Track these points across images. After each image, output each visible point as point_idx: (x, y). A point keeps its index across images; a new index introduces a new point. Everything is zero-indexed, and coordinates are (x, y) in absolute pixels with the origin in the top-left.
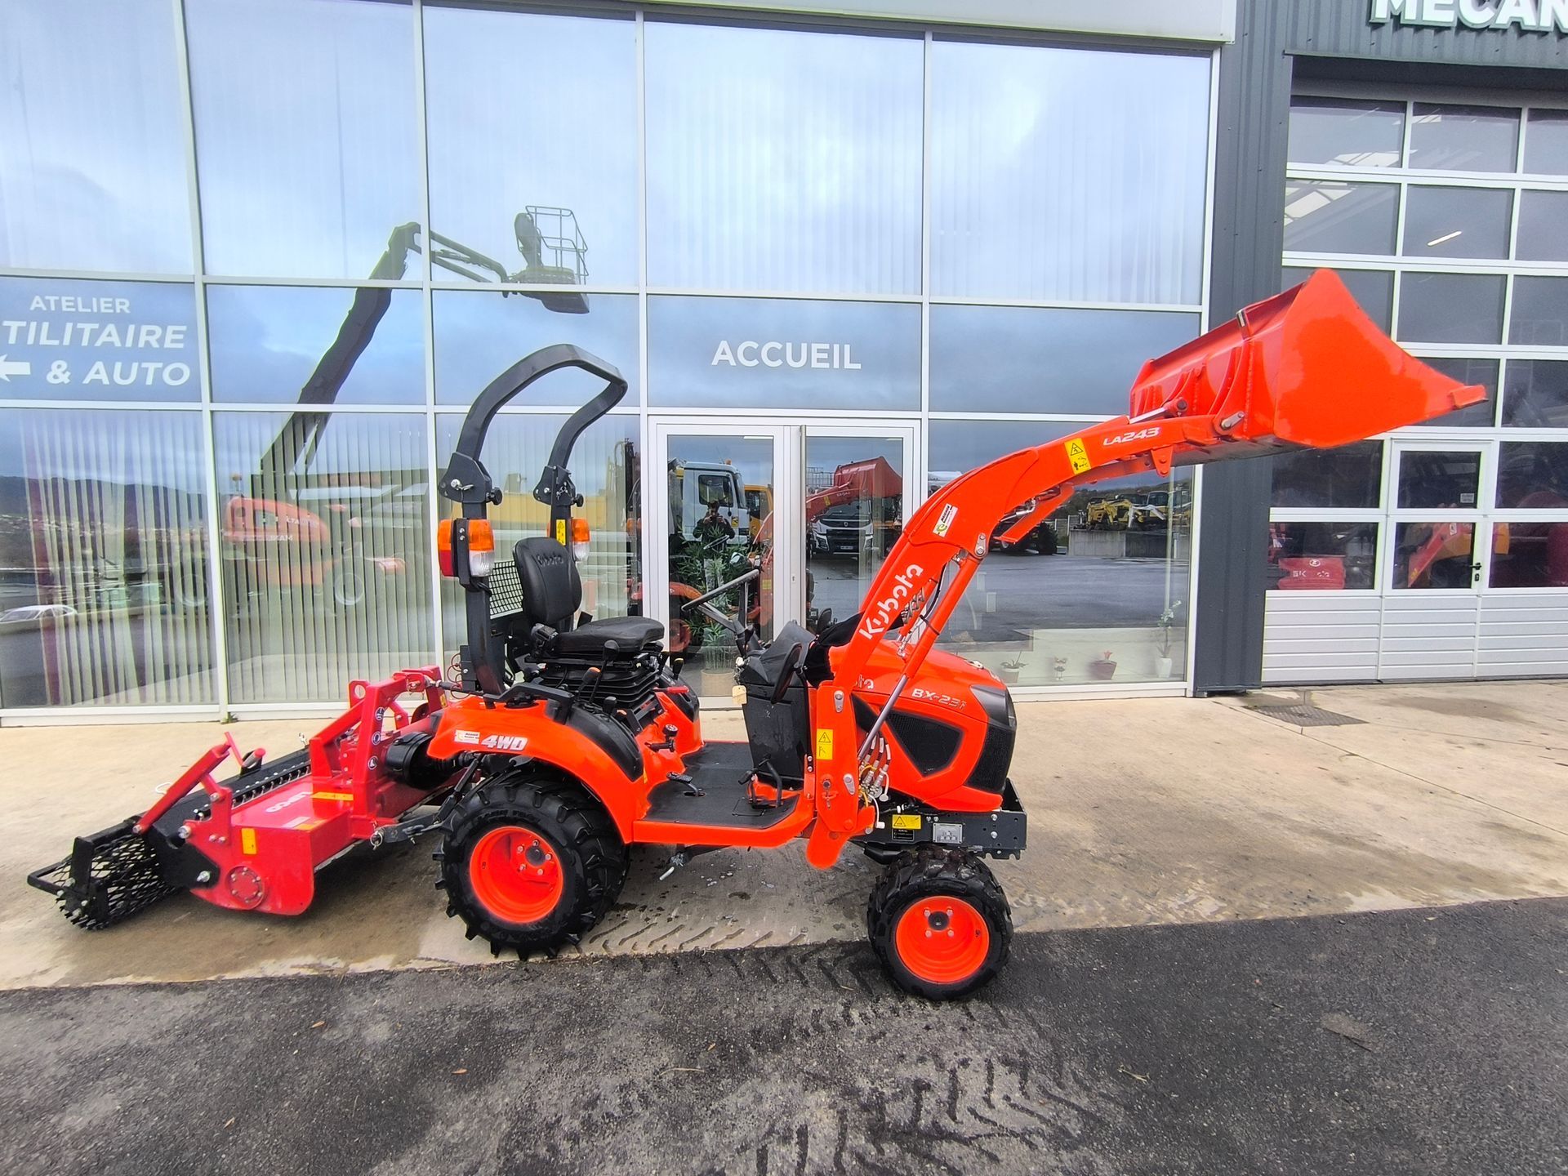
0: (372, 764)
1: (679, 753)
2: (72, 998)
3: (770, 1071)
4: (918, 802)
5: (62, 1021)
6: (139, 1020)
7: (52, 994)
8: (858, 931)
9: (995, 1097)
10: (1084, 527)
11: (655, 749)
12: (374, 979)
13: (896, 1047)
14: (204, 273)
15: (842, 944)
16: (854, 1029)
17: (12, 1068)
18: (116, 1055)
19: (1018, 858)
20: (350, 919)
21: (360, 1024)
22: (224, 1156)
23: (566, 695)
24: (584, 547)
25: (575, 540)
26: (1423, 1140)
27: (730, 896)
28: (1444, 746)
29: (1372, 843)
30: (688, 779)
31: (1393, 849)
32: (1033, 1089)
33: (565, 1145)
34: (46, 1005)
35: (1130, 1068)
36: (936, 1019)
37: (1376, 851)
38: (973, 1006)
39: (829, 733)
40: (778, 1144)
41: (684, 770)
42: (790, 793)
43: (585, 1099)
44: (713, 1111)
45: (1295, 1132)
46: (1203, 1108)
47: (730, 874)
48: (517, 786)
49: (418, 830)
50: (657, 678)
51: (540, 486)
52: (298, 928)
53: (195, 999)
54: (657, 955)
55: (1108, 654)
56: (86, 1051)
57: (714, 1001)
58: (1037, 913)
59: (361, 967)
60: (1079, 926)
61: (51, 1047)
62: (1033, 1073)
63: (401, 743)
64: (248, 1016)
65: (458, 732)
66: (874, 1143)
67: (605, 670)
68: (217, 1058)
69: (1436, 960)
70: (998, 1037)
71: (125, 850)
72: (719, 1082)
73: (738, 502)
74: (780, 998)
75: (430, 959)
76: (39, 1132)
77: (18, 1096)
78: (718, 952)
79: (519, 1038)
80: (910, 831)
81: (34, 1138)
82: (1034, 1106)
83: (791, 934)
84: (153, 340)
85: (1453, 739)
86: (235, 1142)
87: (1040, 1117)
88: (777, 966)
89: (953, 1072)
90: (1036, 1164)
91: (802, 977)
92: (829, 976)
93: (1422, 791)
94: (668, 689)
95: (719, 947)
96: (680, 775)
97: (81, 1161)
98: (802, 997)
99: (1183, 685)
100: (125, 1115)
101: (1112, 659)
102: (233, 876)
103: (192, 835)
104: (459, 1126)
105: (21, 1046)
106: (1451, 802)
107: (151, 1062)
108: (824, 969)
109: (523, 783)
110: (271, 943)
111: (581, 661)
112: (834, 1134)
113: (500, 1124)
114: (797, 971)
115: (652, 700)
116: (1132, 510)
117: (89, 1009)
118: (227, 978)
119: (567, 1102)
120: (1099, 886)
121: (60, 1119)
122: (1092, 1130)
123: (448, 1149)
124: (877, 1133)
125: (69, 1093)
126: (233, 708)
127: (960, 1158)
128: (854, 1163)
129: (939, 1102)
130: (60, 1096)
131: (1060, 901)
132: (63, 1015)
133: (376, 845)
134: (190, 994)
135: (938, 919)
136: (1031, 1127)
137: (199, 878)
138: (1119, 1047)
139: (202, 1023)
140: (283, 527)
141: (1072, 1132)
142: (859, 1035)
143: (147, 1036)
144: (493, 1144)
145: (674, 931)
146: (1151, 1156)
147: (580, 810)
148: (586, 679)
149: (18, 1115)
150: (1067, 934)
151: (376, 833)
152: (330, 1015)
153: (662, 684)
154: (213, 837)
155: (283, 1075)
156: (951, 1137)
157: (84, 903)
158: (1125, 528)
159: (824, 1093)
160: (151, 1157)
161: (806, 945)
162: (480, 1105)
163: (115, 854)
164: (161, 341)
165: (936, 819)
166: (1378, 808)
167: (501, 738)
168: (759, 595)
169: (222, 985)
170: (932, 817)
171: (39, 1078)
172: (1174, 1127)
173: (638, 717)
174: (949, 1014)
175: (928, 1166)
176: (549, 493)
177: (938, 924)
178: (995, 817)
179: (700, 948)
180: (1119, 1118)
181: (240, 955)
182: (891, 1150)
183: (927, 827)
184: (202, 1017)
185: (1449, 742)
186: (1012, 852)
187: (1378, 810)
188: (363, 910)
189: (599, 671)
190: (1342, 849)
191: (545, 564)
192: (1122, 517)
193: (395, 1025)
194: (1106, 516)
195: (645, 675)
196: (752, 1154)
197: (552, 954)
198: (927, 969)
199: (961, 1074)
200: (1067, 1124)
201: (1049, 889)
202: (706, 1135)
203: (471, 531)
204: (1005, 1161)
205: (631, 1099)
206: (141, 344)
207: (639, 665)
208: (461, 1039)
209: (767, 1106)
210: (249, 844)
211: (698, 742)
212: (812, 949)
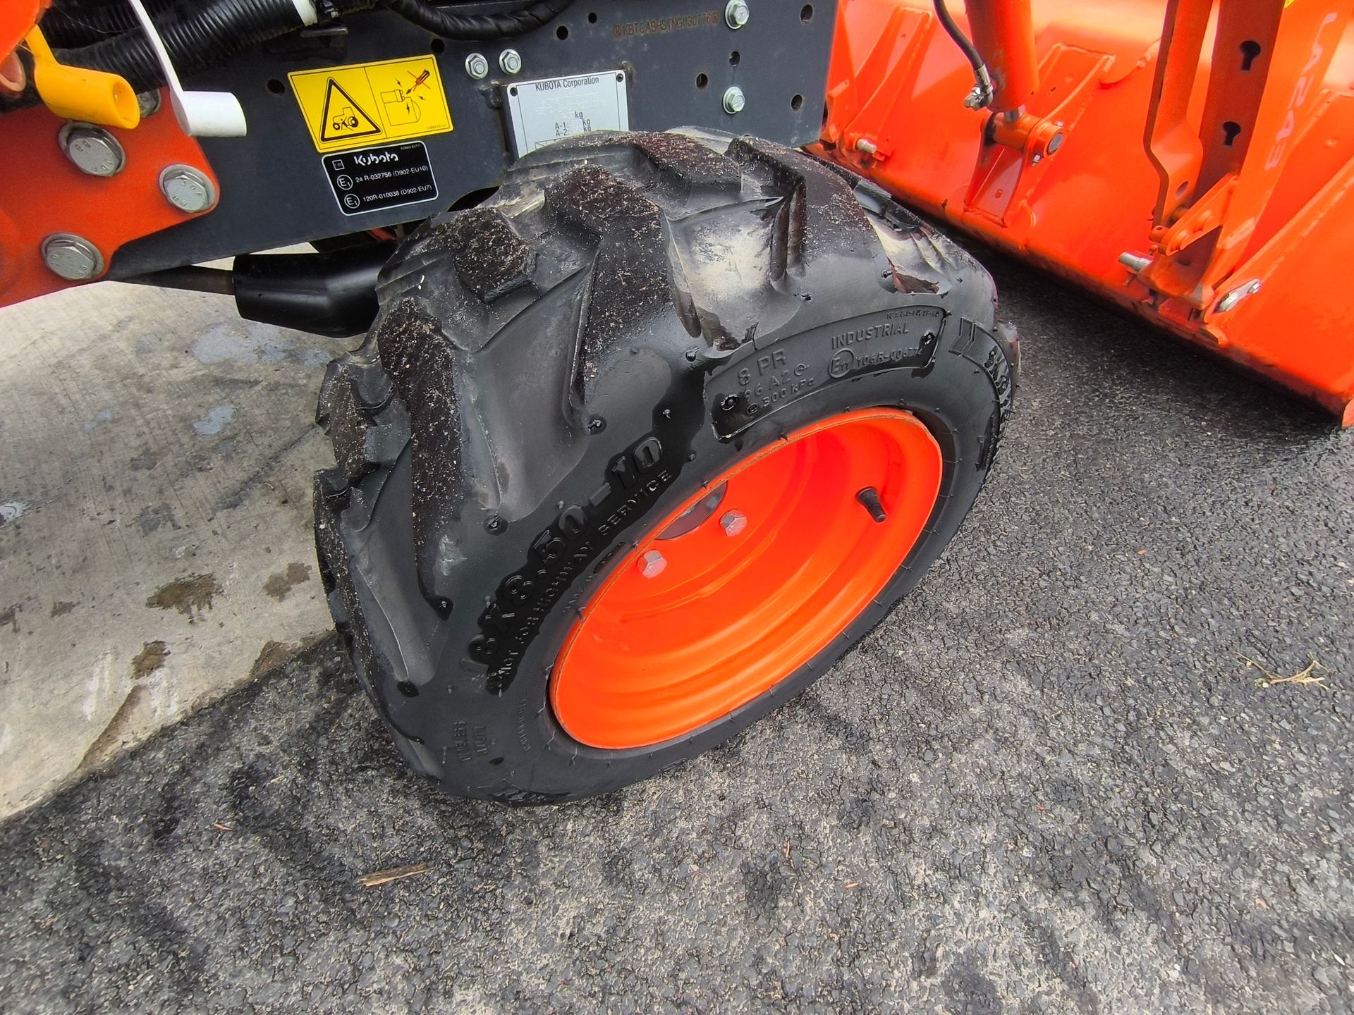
212: (192, 737)
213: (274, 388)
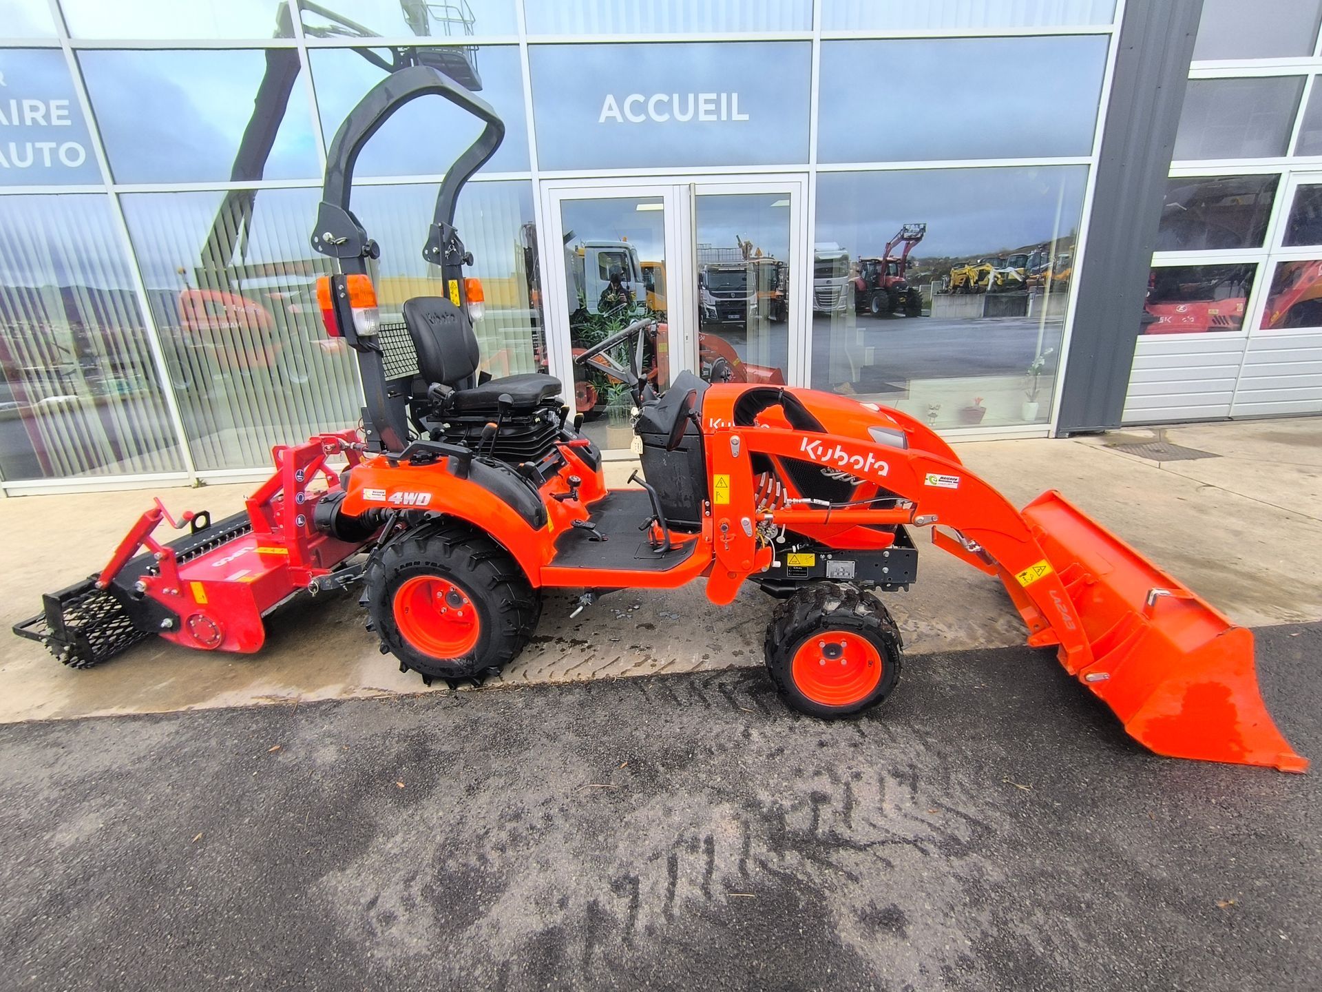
0: (300, 522)
1: (583, 501)
2: (64, 729)
3: (678, 786)
4: (812, 542)
5: (55, 749)
6: (121, 747)
7: (48, 725)
8: (757, 658)
9: (887, 807)
10: (946, 292)
11: (560, 499)
12: (323, 708)
13: (793, 762)
14: (69, 37)
15: (740, 669)
16: (754, 747)
17: (13, 792)
18: (100, 779)
19: (907, 590)
20: (302, 654)
21: (311, 747)
22: (192, 868)
23: (465, 450)
24: (479, 307)
25: (470, 300)
26: (1301, 844)
27: (637, 627)
28: (1296, 475)
29: (1233, 566)
30: (592, 525)
31: (1254, 570)
32: (922, 799)
33: (493, 856)
34: (41, 736)
35: (1013, 778)
36: (830, 737)
37: (1236, 573)
38: (864, 724)
39: (726, 478)
40: (687, 852)
41: (588, 517)
42: (689, 536)
43: (510, 812)
44: (626, 823)
45: (1176, 838)
46: (1085, 815)
47: (636, 607)
48: (427, 539)
49: (348, 579)
50: (558, 432)
51: (428, 246)
52: (256, 665)
53: (169, 727)
54: (572, 682)
55: (979, 400)
56: (75, 775)
57: (625, 723)
58: (920, 637)
59: (312, 696)
60: (959, 648)
61: (44, 773)
62: (922, 784)
63: (327, 501)
64: (213, 742)
65: (365, 490)
66: (775, 850)
67: (502, 425)
68: (187, 779)
69: (1302, 672)
70: (887, 752)
71: (93, 602)
72: (631, 796)
73: (635, 276)
74: (685, 720)
75: (371, 689)
76: (35, 847)
77: (17, 816)
78: (627, 679)
79: (451, 758)
80: (804, 568)
81: (31, 853)
82: (925, 815)
83: (693, 661)
84: (39, 116)
85: (1304, 468)
86: (202, 855)
87: (930, 825)
88: (681, 691)
89: (847, 784)
90: (929, 869)
91: (705, 700)
92: (730, 698)
93: (1279, 517)
94: (570, 442)
95: (628, 674)
96: (585, 522)
97: (70, 873)
98: (705, 719)
99: (1047, 427)
100: (106, 833)
101: (982, 404)
102: (192, 622)
103: (149, 588)
104: (399, 838)
105: (20, 772)
106: (1306, 526)
107: (130, 785)
108: (724, 692)
109: (431, 536)
110: (234, 677)
111: (480, 418)
112: (739, 843)
113: (435, 836)
114: (700, 695)
115: (554, 453)
116: (993, 273)
117: (79, 738)
118: (196, 709)
119: (495, 816)
120: (976, 611)
121: (53, 836)
122: (980, 837)
123: (390, 860)
124: (779, 841)
125: (59, 814)
126: (200, 474)
127: (857, 864)
128: (758, 869)
129: (835, 813)
130: (52, 816)
131: (941, 626)
132: (56, 744)
133: (314, 593)
134: (164, 723)
135: (833, 649)
136: (923, 835)
137: (163, 625)
138: (1002, 759)
139: (174, 749)
140: (232, 315)
141: (962, 839)
142: (759, 753)
143: (126, 761)
144: (428, 855)
145: (586, 661)
146: (1038, 862)
147: (487, 559)
148: (485, 434)
149: (17, 833)
150: (948, 655)
151: (312, 582)
152: (284, 740)
153: (564, 438)
154: (166, 590)
155: (244, 794)
156: (847, 844)
157: (66, 648)
158: (985, 290)
159: (727, 805)
160: (129, 870)
161: (707, 671)
162: (417, 818)
163: (84, 607)
164: (47, 116)
165: (830, 556)
166: (1237, 533)
167: (406, 494)
168: (656, 357)
169: (191, 715)
170: (826, 555)
171: (35, 800)
172: (1058, 834)
173: (541, 470)
174: (841, 732)
175: (827, 871)
176: (438, 253)
177: (831, 654)
178: (887, 554)
179: (611, 676)
180: (1005, 827)
181: (207, 688)
182: (792, 857)
183: (821, 565)
184: (174, 743)
185: (1301, 471)
186: (901, 585)
187: (1236, 536)
188: (313, 646)
189: (496, 426)
190: (1205, 572)
191: (437, 323)
192: (983, 280)
193: (342, 748)
194: (968, 280)
195: (545, 429)
196: (663, 862)
197: (477, 684)
198: (819, 692)
199: (854, 786)
200: (956, 832)
201: (930, 615)
202: (621, 845)
203: (349, 287)
204: (900, 867)
205: (552, 812)
206: (29, 122)
207: (537, 420)
208: (400, 761)
209: (676, 818)
210: (200, 596)
211: (602, 491)
212: (714, 674)
213: (744, 605)
